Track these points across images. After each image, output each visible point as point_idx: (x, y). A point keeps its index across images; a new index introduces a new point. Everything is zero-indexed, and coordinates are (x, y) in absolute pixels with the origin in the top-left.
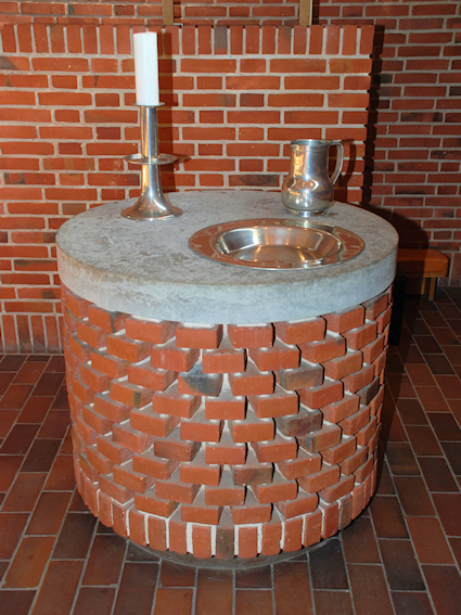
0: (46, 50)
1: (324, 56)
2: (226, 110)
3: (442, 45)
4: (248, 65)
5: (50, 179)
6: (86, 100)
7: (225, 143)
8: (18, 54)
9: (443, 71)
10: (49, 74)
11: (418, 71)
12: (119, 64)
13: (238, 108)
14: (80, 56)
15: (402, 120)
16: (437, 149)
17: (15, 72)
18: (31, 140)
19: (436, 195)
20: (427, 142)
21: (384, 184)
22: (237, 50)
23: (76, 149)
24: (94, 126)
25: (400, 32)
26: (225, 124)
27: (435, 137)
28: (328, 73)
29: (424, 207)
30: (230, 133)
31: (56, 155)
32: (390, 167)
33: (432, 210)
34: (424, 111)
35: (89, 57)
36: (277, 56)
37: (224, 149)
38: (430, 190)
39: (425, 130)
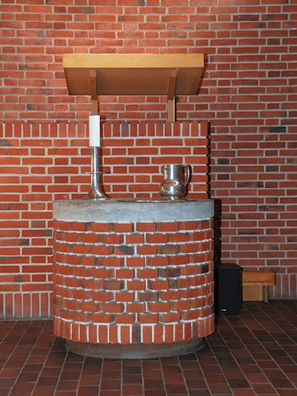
0: (29, 136)
1: (181, 137)
2: (128, 166)
3: (258, 142)
4: (140, 142)
5: (25, 207)
6: (49, 161)
7: (128, 184)
8: (13, 138)
9: (261, 157)
10: (30, 148)
11: (245, 157)
12: (69, 142)
13: (135, 165)
14: (47, 138)
15: (238, 186)
16: (262, 204)
17: (10, 147)
18: (16, 184)
19: (265, 235)
20: (255, 201)
21: (230, 228)
22: (134, 134)
23: (42, 189)
24: (53, 176)
25: (232, 134)
26: (128, 174)
27: (260, 197)
28: (184, 146)
29: (258, 243)
30: (130, 179)
31: (30, 192)
32: (233, 217)
33: (263, 245)
34: (251, 181)
35: (53, 139)
36: (156, 137)
37: (127, 188)
38: (261, 232)
39: (253, 193)
